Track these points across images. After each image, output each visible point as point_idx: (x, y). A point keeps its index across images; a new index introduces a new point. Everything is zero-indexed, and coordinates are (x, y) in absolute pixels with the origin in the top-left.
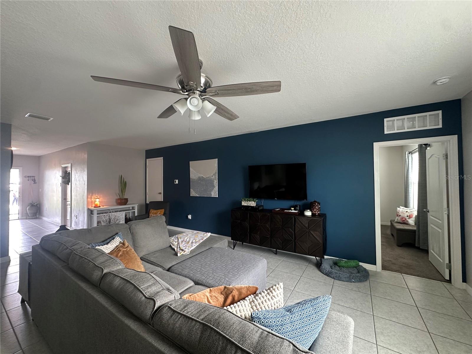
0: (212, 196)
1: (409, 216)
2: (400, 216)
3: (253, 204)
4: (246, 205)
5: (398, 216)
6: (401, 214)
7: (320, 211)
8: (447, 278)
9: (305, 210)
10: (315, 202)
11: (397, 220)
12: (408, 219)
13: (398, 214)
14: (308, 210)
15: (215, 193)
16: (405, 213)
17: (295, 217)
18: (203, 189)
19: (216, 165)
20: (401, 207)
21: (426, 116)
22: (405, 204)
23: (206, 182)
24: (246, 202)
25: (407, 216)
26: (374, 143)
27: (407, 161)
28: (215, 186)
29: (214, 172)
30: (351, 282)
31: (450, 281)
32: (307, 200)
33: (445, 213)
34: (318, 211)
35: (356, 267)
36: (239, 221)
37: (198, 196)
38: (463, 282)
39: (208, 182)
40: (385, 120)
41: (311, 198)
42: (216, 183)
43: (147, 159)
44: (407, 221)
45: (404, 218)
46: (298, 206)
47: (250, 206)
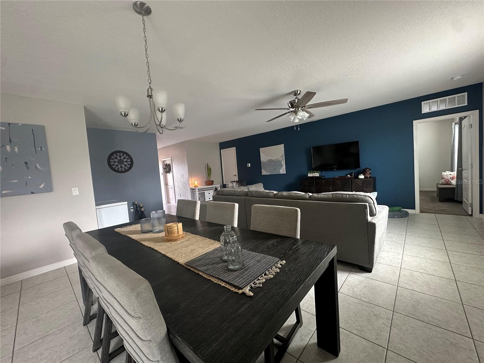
0: (281, 173)
1: (452, 177)
2: (444, 178)
3: (317, 174)
4: (311, 176)
5: (442, 179)
6: (445, 177)
7: (371, 174)
8: (470, 213)
9: (359, 175)
10: (367, 168)
11: (442, 182)
12: (451, 181)
13: (442, 177)
14: (362, 175)
15: (283, 171)
16: (449, 175)
17: (351, 180)
18: (272, 169)
19: (283, 149)
20: (446, 172)
21: (455, 97)
22: (451, 169)
23: (275, 163)
24: (312, 174)
25: (451, 178)
26: (413, 121)
27: (453, 131)
28: (283, 165)
29: (282, 155)
30: (395, 218)
31: (471, 215)
32: (360, 168)
33: (470, 167)
34: (370, 175)
35: (399, 211)
36: (307, 188)
37: (268, 174)
38: (480, 213)
39: (277, 163)
40: (422, 103)
41: (363, 166)
42: (284, 163)
43: (221, 150)
44: (451, 182)
45: (447, 179)
46: (353, 173)
47: (315, 177)
